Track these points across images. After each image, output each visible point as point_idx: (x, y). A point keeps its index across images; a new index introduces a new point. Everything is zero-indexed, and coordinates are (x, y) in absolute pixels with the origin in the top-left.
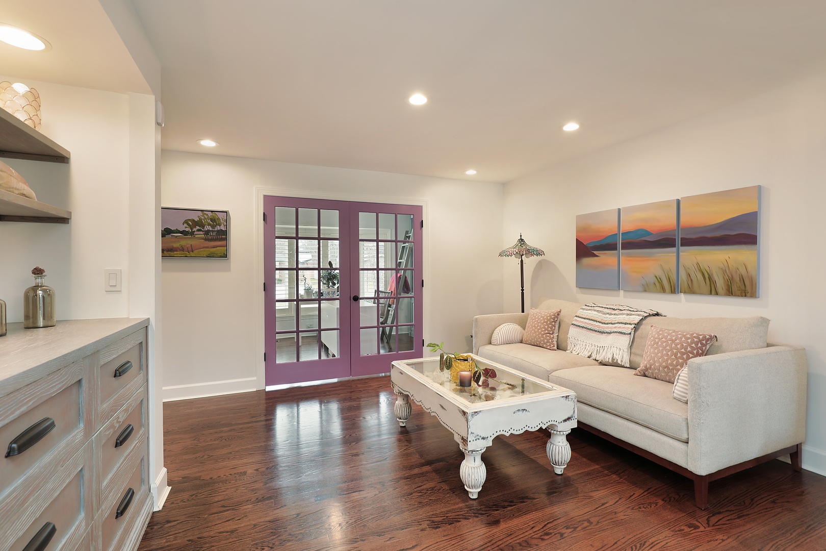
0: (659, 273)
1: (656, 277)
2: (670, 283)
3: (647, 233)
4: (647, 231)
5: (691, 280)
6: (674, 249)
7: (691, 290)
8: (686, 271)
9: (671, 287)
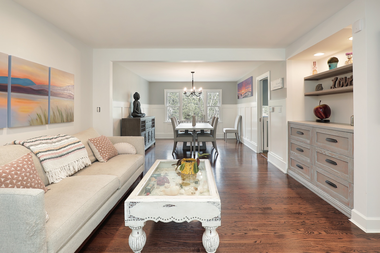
0: (40, 112)
1: (38, 114)
2: (45, 118)
3: (32, 83)
4: (32, 82)
5: (55, 115)
6: (47, 97)
7: (55, 122)
8: (53, 111)
9: (46, 121)
